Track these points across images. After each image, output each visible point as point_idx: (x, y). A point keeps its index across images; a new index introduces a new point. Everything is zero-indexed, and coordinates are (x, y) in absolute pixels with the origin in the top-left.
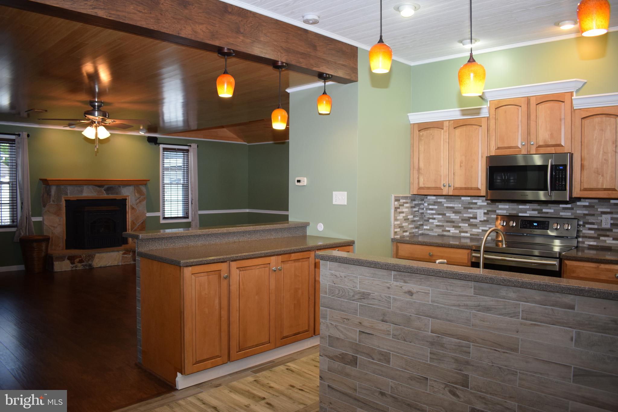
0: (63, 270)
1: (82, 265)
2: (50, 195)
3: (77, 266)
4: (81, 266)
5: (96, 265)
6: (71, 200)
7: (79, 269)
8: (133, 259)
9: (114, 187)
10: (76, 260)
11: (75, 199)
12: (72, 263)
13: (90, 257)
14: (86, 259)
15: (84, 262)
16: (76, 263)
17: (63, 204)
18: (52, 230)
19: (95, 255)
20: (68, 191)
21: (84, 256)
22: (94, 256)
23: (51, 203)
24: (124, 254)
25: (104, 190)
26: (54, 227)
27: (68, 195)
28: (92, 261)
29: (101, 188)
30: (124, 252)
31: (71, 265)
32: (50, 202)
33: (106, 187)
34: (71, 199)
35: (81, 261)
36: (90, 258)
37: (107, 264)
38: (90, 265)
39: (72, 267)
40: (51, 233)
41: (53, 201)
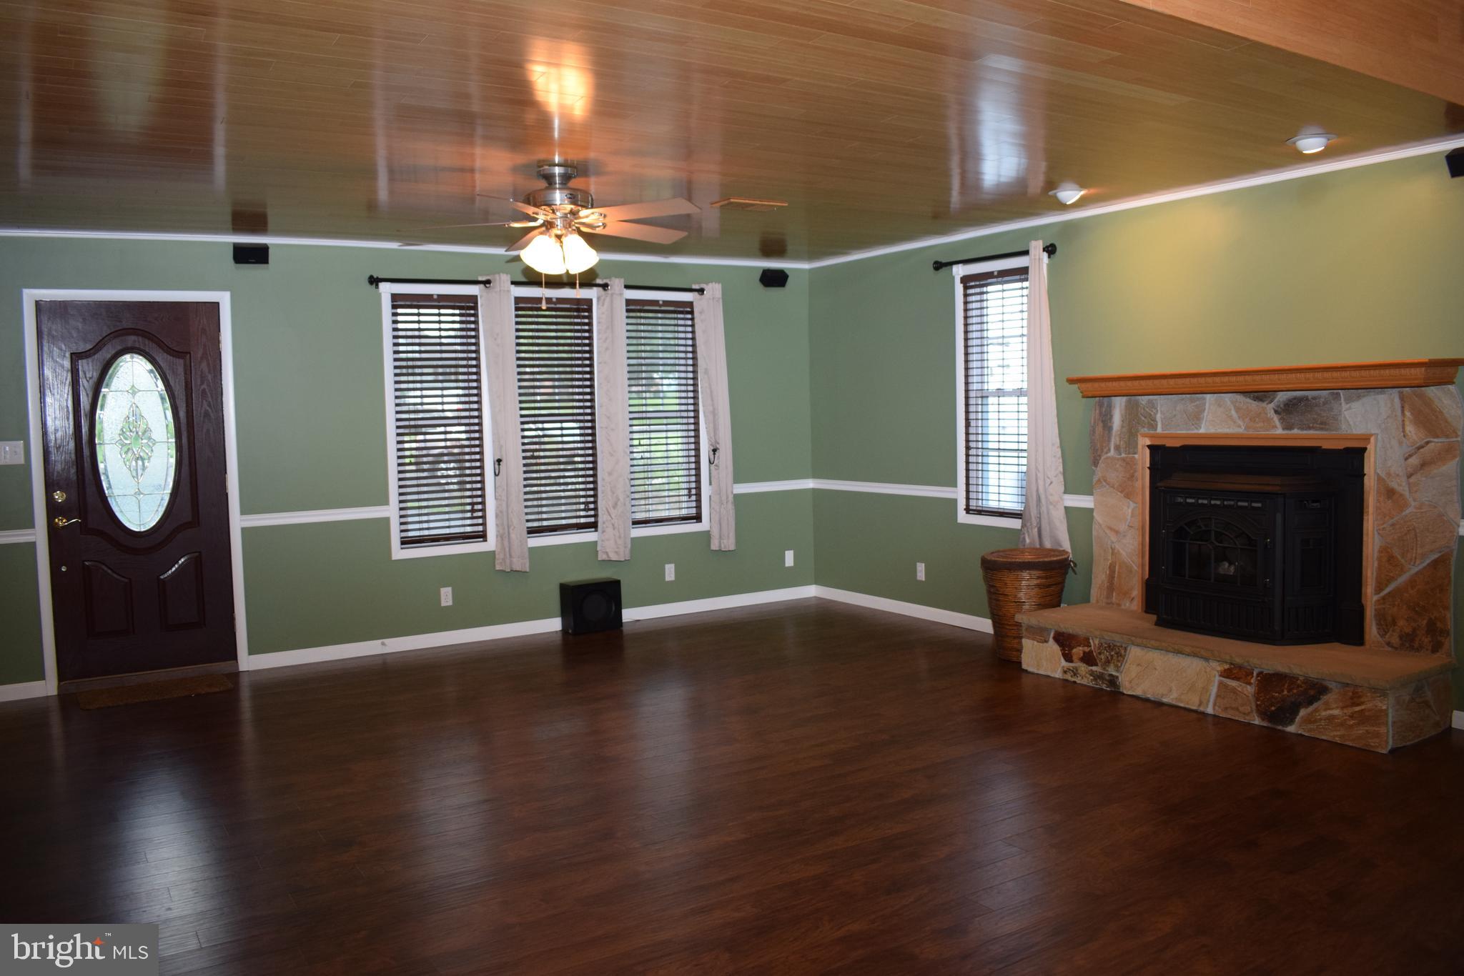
0: (1042, 672)
1: (1092, 673)
2: (1110, 429)
3: (1077, 670)
4: (1088, 676)
5: (1127, 684)
6: (1168, 445)
7: (1082, 682)
8: (1257, 706)
9: (1314, 398)
10: (1074, 650)
11: (1177, 444)
12: (1068, 658)
13: (1113, 653)
14: (1100, 653)
15: (1096, 665)
16: (1075, 658)
17: (1144, 458)
18: (1113, 543)
19: (1126, 649)
20: (1159, 417)
21: (1097, 642)
22: (1123, 652)
23: (1112, 453)
24: (1227, 674)
25: (1276, 412)
26: (1117, 532)
27: (1156, 430)
28: (1118, 668)
29: (1264, 405)
30: (1227, 666)
31: (1064, 663)
32: (1109, 450)
33: (1282, 397)
34: (1169, 443)
35: (1088, 659)
36: (1112, 656)
37: (1162, 696)
38: (1113, 681)
39: (1065, 669)
40: (1110, 551)
41: (1117, 448)
